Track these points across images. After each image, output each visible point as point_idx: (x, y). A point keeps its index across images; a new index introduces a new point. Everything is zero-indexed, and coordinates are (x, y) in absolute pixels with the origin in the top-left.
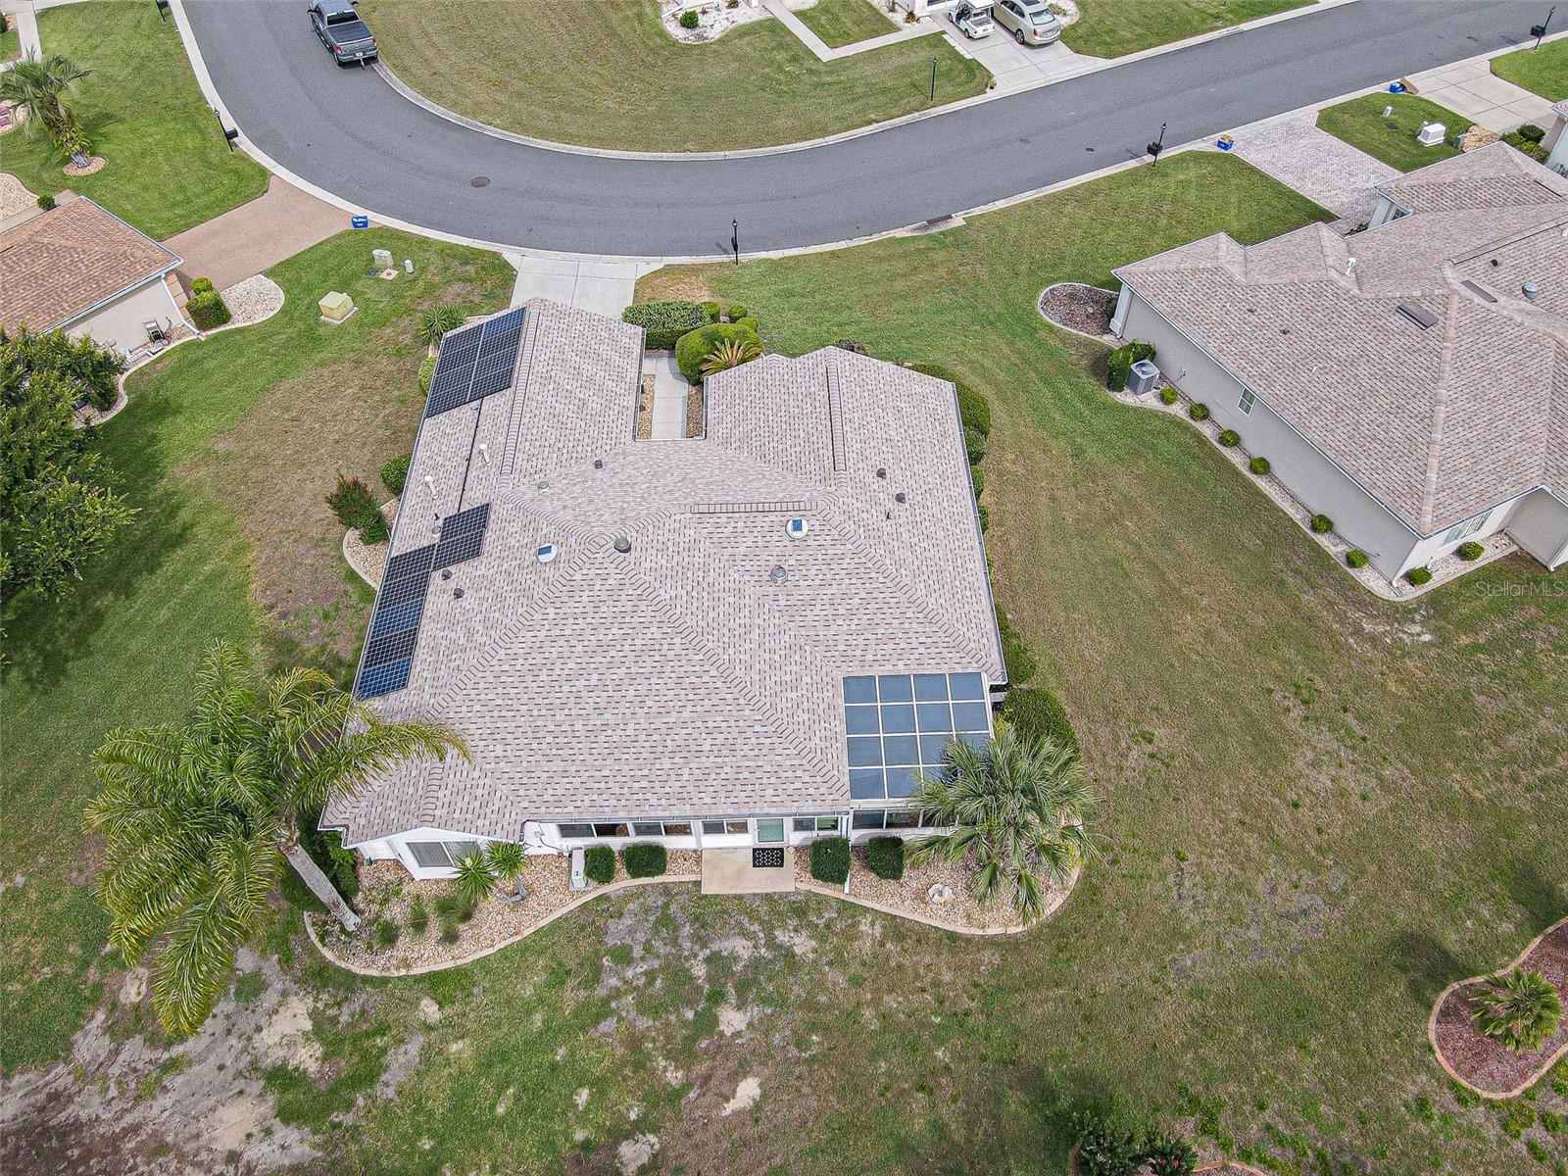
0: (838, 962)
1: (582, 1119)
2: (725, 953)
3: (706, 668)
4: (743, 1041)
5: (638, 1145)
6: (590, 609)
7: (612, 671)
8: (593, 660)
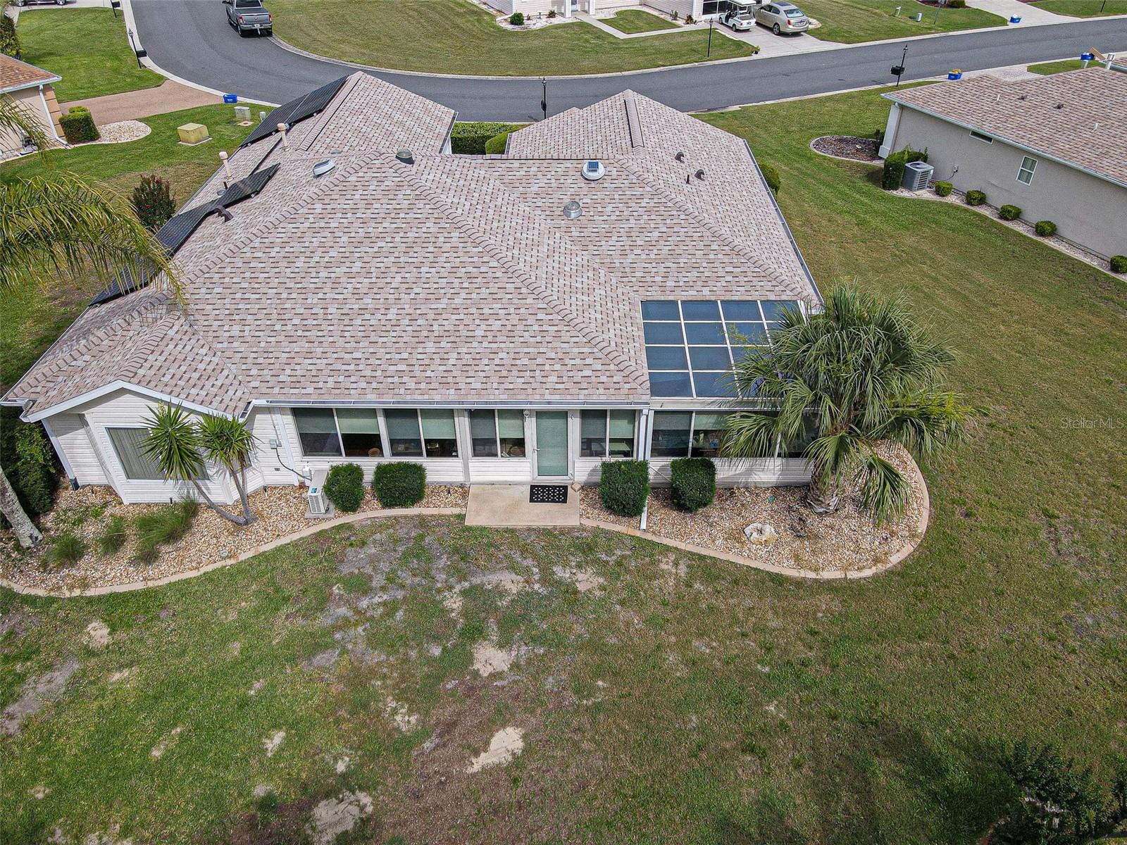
0: (632, 600)
1: (268, 770)
2: (489, 587)
3: (485, 259)
4: (505, 683)
5: (342, 806)
6: (362, 205)
7: (379, 260)
8: (358, 250)
